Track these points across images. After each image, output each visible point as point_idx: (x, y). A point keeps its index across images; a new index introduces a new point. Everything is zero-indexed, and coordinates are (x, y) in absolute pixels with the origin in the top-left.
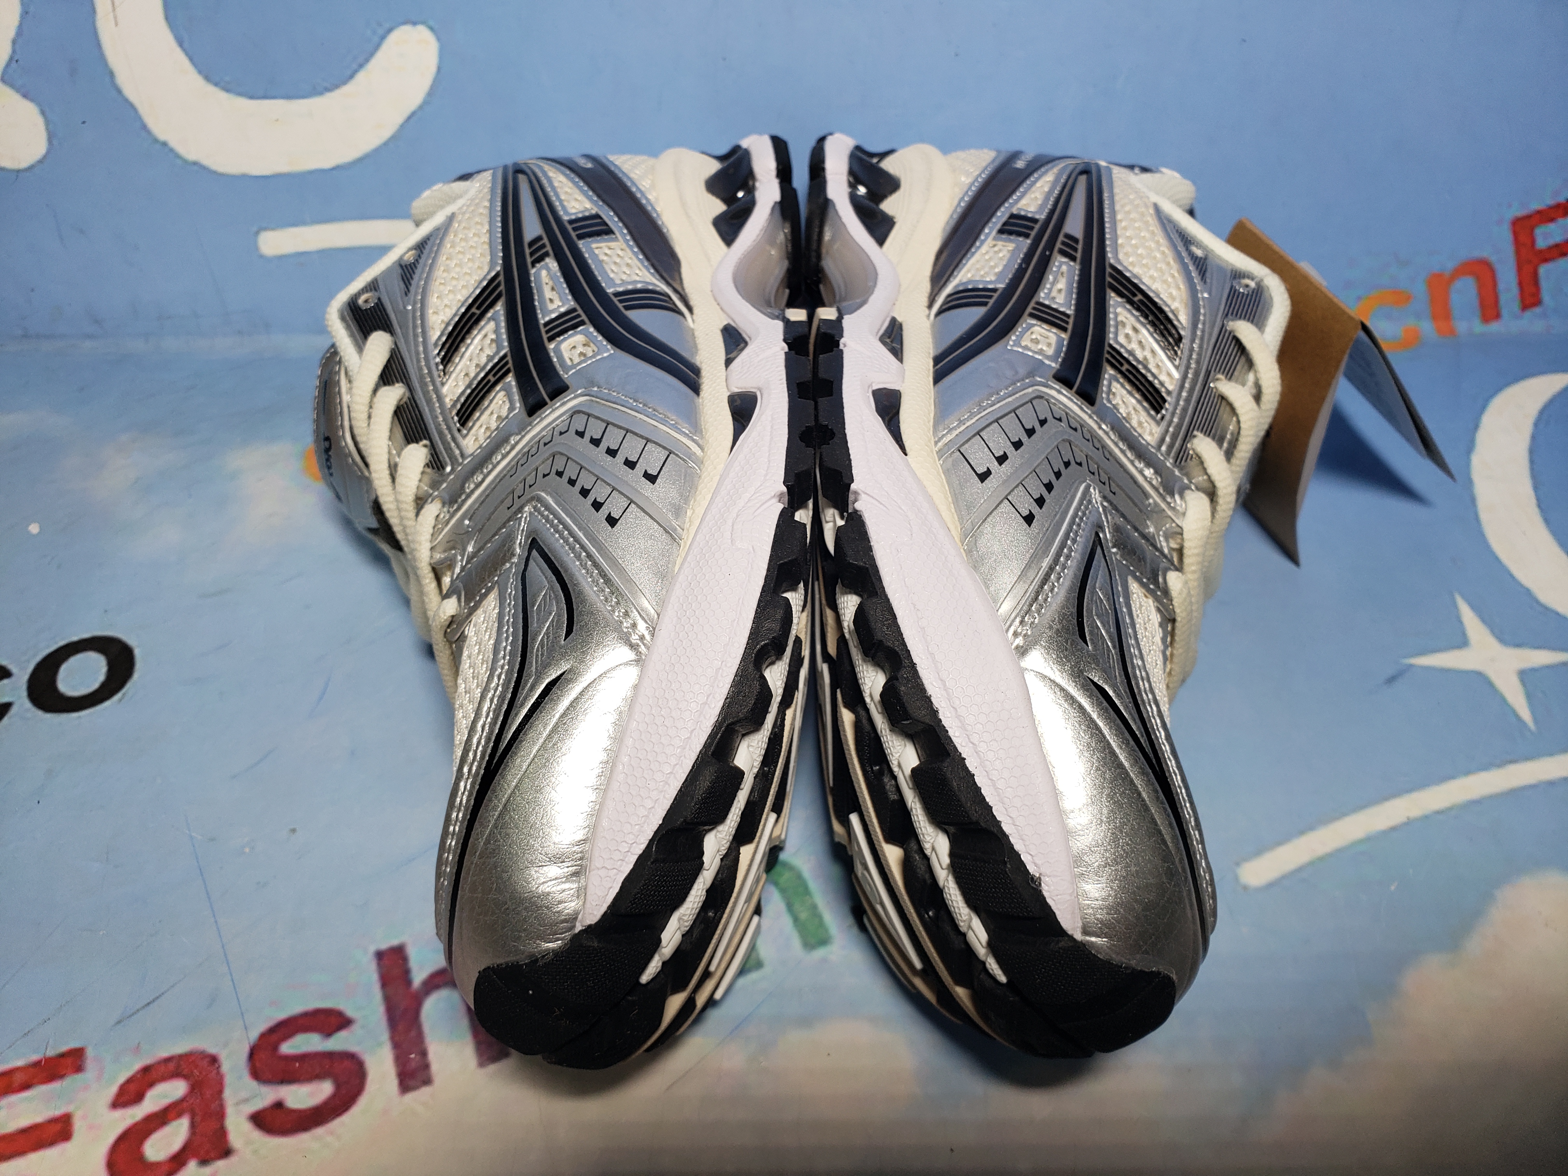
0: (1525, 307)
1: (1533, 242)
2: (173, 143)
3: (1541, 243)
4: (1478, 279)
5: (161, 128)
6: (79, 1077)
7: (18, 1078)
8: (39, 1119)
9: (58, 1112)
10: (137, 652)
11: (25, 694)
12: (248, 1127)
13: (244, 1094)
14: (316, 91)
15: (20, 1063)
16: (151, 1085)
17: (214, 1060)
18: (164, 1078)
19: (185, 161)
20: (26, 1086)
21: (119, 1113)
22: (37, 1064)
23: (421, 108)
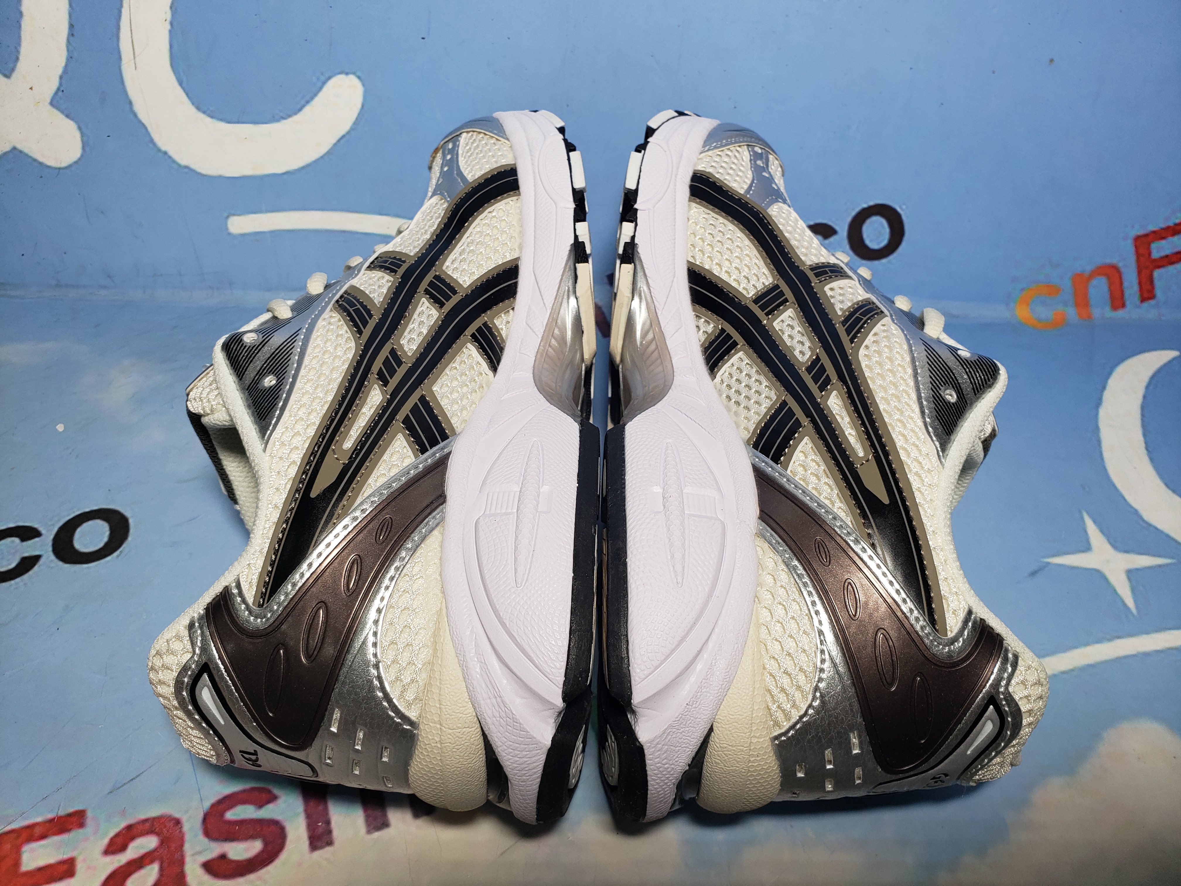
0: (1143, 300)
1: (1150, 254)
2: (171, 153)
3: (1155, 255)
4: (1109, 278)
5: (163, 143)
6: (81, 831)
7: (38, 831)
8: (52, 860)
9: (66, 857)
10: (131, 521)
11: (50, 549)
12: (200, 872)
13: (198, 848)
14: (275, 119)
15: (39, 819)
16: (133, 838)
17: (178, 822)
18: (142, 834)
19: (179, 165)
20: (43, 837)
21: (108, 859)
22: (51, 821)
23: (348, 133)
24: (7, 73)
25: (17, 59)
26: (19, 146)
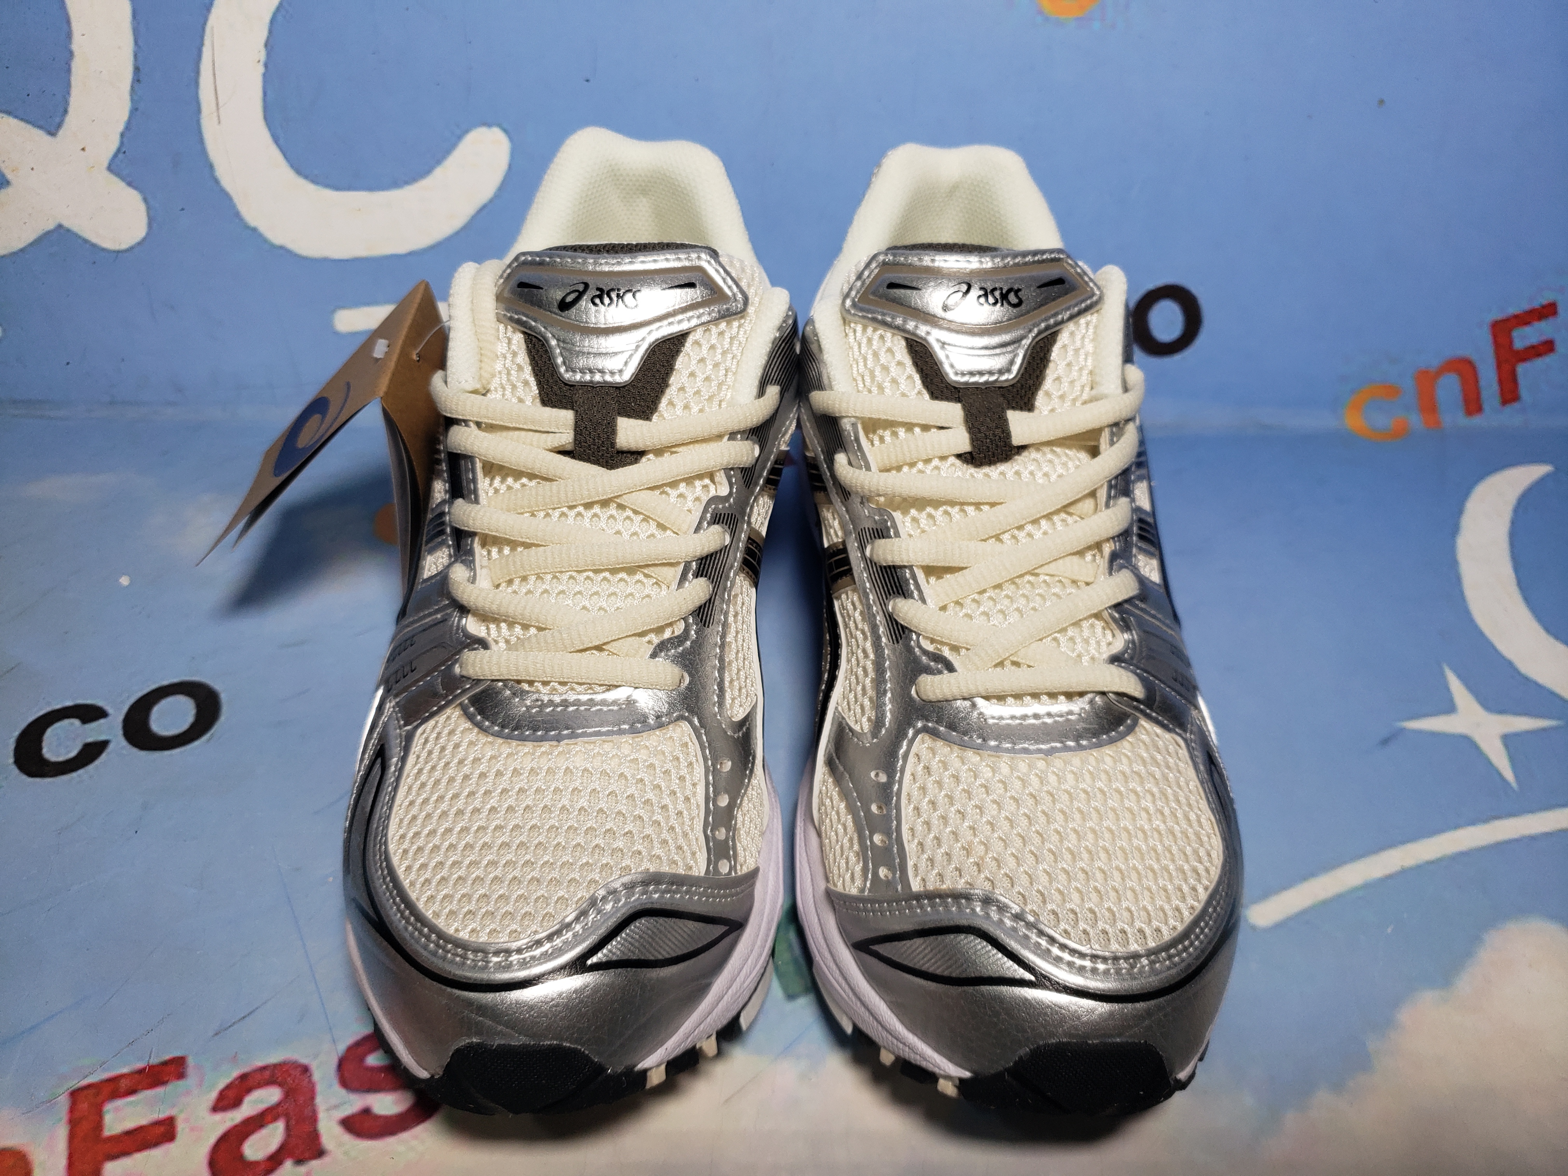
0: (1505, 402)
1: (1511, 342)
2: (262, 229)
3: (1518, 344)
4: (1460, 374)
5: (251, 215)
6: (181, 1083)
7: (124, 1084)
8: (144, 1121)
9: (162, 1116)
10: (224, 697)
12: (338, 1130)
13: (334, 1101)
14: (396, 184)
15: (125, 1070)
16: (249, 1090)
17: (305, 1070)
18: (259, 1086)
19: (272, 246)
20: (131, 1092)
21: (218, 1117)
22: (141, 1071)
23: (491, 201)
24: (53, 130)
25: (66, 111)
26: (66, 224)
